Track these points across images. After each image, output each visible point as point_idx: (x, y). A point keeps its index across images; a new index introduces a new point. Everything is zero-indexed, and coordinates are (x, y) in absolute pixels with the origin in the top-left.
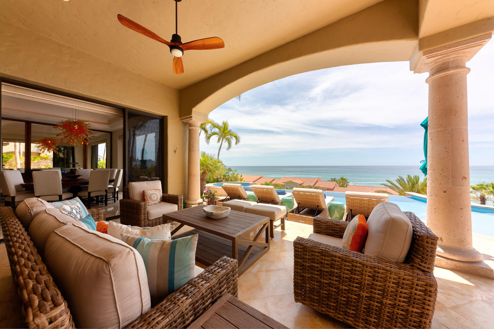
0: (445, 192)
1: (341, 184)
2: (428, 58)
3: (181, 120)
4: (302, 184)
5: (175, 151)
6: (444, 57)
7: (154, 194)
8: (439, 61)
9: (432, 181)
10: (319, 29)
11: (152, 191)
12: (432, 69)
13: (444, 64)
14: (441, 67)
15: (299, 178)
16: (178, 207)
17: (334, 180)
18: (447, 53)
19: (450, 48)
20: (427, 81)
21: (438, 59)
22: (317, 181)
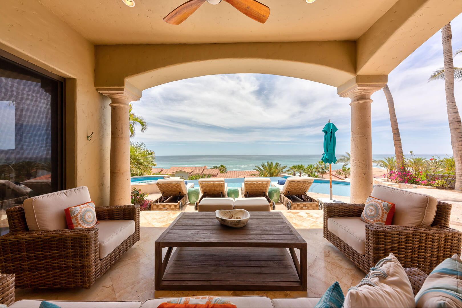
0: (365, 174)
1: (221, 170)
2: (359, 89)
3: (97, 90)
4: (191, 173)
5: (88, 137)
6: (365, 91)
7: (87, 211)
8: (362, 92)
9: (357, 167)
10: (295, 42)
11: (83, 207)
12: (356, 97)
13: (363, 95)
14: (362, 97)
15: (188, 167)
16: (135, 223)
17: (216, 168)
18: (367, 89)
19: (370, 86)
20: (350, 104)
21: (362, 91)
22: (204, 169)
